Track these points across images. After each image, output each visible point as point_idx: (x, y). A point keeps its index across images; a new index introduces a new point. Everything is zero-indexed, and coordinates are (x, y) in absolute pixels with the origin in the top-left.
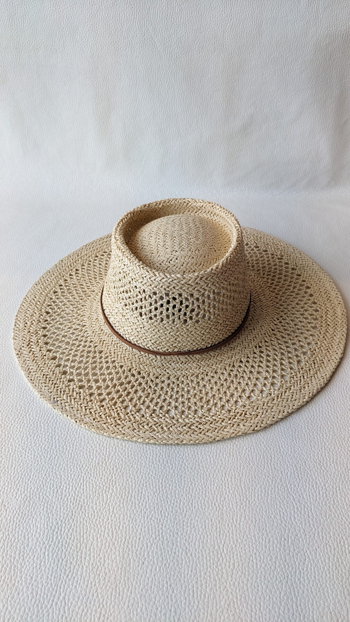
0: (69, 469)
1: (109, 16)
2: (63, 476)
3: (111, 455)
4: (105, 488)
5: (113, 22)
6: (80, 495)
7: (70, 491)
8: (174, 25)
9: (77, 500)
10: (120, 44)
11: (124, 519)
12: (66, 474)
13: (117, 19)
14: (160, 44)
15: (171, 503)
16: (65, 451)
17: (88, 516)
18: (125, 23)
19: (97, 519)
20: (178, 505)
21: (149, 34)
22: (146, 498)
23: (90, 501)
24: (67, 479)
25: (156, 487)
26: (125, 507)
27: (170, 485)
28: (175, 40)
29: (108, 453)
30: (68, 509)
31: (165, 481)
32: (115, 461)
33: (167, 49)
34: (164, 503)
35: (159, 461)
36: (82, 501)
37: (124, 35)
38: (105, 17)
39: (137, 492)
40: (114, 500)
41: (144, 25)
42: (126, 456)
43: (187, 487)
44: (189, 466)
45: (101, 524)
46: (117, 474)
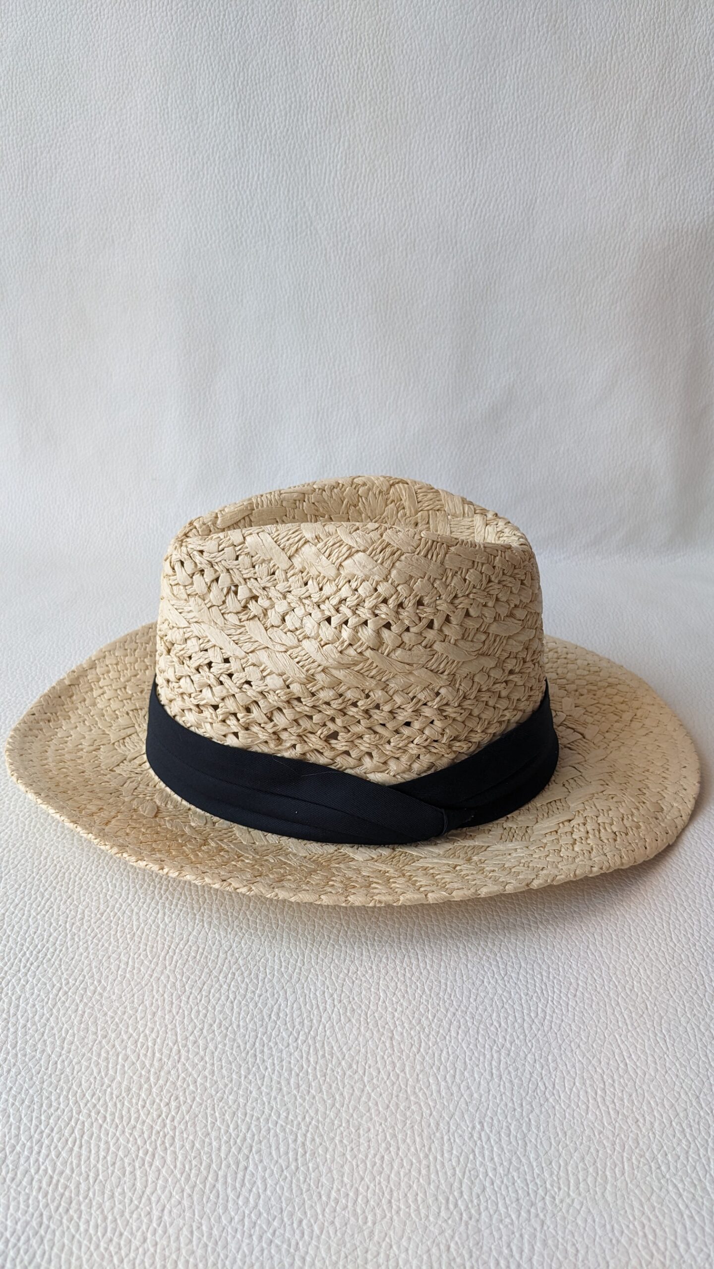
0: (45, 1102)
1: (227, 174)
2: (25, 1120)
3: (166, 1068)
4: (141, 1154)
5: (234, 187)
6: (68, 1171)
7: (41, 1160)
8: (358, 199)
9: (57, 1185)
10: (246, 232)
11: (191, 1241)
12: (34, 1115)
13: (243, 183)
14: (327, 234)
15: (329, 1197)
16: (38, 1055)
17: (87, 1231)
18: (259, 190)
19: (111, 1240)
20: (350, 1205)
21: (306, 214)
22: (259, 1182)
23: (96, 1187)
24: (37, 1127)
25: (287, 1153)
26: (197, 1208)
27: (327, 1149)
28: (358, 228)
29: (156, 1064)
30: (31, 1210)
31: (313, 1140)
32: (174, 1083)
33: (340, 244)
34: (311, 1198)
35: (298, 1086)
36: (72, 1186)
37: (254, 214)
38: (218, 177)
39: (234, 1167)
40: (165, 1187)
41: (298, 195)
42: (207, 1073)
43: (375, 1155)
44: (379, 1100)
45: (123, 1253)
46: (178, 1118)
